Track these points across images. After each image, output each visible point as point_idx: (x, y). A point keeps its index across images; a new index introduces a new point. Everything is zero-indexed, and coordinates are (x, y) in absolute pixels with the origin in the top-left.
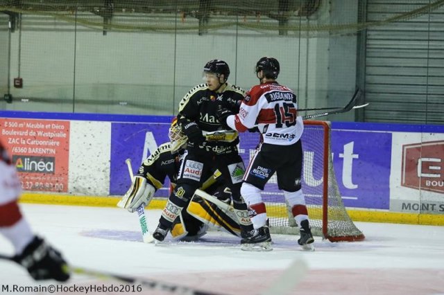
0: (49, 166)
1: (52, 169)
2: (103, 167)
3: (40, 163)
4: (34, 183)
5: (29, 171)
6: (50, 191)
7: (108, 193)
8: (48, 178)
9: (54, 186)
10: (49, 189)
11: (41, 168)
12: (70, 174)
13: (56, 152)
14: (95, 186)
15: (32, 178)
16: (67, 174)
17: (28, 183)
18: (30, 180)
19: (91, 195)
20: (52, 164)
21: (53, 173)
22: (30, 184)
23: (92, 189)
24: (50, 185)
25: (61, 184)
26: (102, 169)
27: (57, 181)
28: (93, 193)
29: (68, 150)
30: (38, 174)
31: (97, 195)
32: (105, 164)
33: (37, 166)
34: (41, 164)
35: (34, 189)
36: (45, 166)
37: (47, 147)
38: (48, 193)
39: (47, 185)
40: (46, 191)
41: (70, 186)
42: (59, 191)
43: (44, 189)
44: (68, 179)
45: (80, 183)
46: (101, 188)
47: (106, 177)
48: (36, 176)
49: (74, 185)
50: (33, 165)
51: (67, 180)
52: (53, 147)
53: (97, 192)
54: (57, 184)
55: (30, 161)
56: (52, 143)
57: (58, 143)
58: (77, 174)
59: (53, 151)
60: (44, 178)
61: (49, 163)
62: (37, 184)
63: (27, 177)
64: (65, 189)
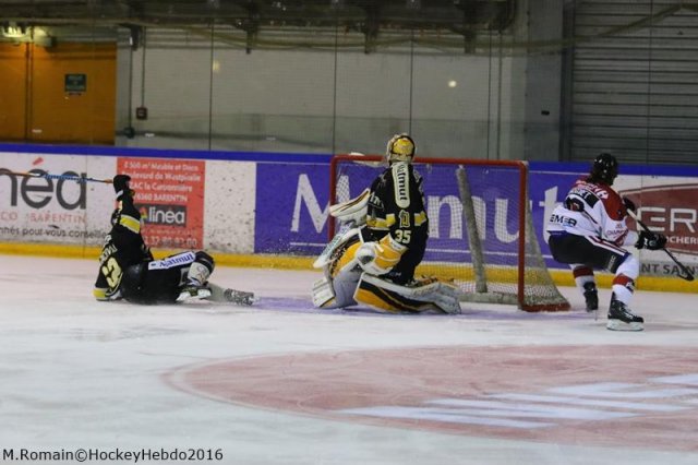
0: (180, 217)
1: (183, 221)
2: (246, 218)
3: (168, 213)
4: (161, 238)
5: (155, 223)
6: (180, 247)
7: (253, 250)
8: (179, 232)
9: (185, 242)
10: (180, 245)
11: (170, 219)
12: (205, 226)
13: (189, 200)
14: (237, 242)
15: (159, 232)
16: (201, 227)
17: (153, 238)
18: (156, 235)
19: (231, 253)
20: (183, 214)
21: (184, 225)
22: (156, 240)
23: (233, 246)
24: (181, 241)
25: (195, 240)
26: (245, 220)
27: (190, 236)
28: (233, 250)
29: (202, 197)
30: (164, 227)
31: (238, 253)
32: (249, 214)
33: (165, 217)
34: (170, 214)
35: (161, 245)
36: (175, 216)
37: (177, 193)
39: (177, 240)
40: (176, 247)
41: (206, 242)
43: (173, 245)
44: (203, 232)
45: (218, 239)
46: (244, 245)
47: (250, 231)
48: (163, 229)
49: (210, 241)
50: (160, 215)
51: (201, 234)
52: (184, 193)
53: (239, 249)
54: (189, 239)
55: (156, 211)
56: (183, 188)
57: (190, 189)
58: (215, 226)
59: (184, 199)
60: (173, 232)
61: (179, 213)
62: (165, 239)
63: (152, 231)
64: (199, 246)
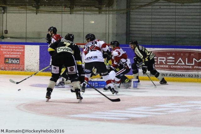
0: (18, 62)
1: (19, 63)
2: (37, 62)
5: (11, 63)
8: (17, 66)
10: (18, 70)
12: (25, 64)
13: (20, 56)
14: (34, 68)
16: (24, 64)
20: (19, 61)
21: (19, 64)
22: (11, 68)
23: (33, 70)
25: (22, 68)
29: (24, 56)
32: (37, 60)
33: (13, 61)
35: (12, 70)
36: (16, 61)
37: (17, 54)
38: (18, 71)
39: (17, 68)
41: (25, 69)
42: (21, 70)
43: (16, 70)
45: (29, 68)
46: (36, 69)
47: (38, 65)
48: (13, 65)
49: (27, 68)
51: (24, 66)
52: (19, 55)
54: (20, 68)
55: (11, 60)
56: (19, 53)
57: (21, 53)
58: (28, 64)
59: (19, 56)
60: (16, 66)
62: (13, 68)
63: (10, 66)
64: (23, 70)
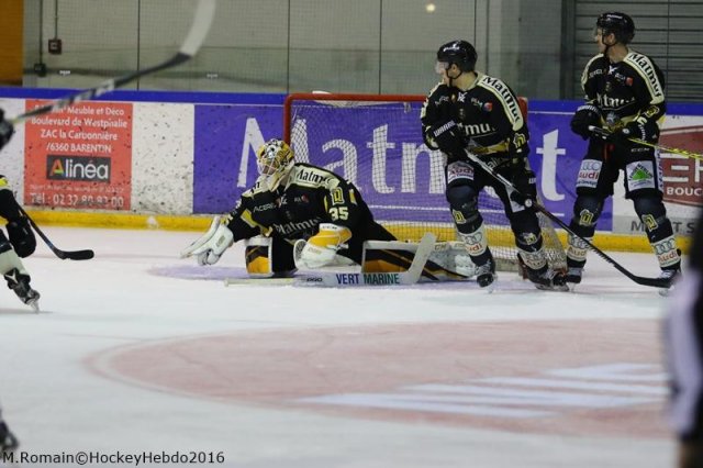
0: (102, 171)
1: (106, 176)
2: (183, 172)
3: (89, 165)
4: (80, 197)
5: (72, 179)
6: (104, 208)
7: (191, 211)
8: (102, 189)
9: (110, 201)
10: (103, 206)
11: (90, 174)
12: (133, 182)
13: (113, 150)
14: (172, 201)
15: (77, 189)
16: (129, 183)
17: (70, 196)
18: (74, 192)
19: (165, 213)
20: (106, 168)
21: (108, 181)
22: (73, 199)
23: (167, 205)
24: (104, 199)
25: (121, 198)
26: (182, 174)
27: (115, 194)
28: (167, 210)
29: (130, 147)
30: (84, 183)
31: (174, 214)
32: (186, 167)
33: (85, 171)
34: (91, 168)
35: (80, 205)
36: (96, 171)
37: (99, 142)
38: (102, 211)
39: (100, 199)
40: (98, 208)
41: (134, 201)
42: (118, 209)
43: (94, 205)
44: (131, 189)
45: (149, 197)
46: (180, 204)
47: (188, 187)
48: (82, 186)
49: (140, 199)
50: (79, 169)
51: (129, 191)
52: (108, 142)
53: (174, 209)
54: (114, 198)
55: (74, 164)
56: (106, 136)
57: (115, 137)
58: (145, 182)
59: (107, 149)
60: (94, 189)
61: (102, 166)
62: (84, 198)
63: (69, 188)
64: (126, 205)
